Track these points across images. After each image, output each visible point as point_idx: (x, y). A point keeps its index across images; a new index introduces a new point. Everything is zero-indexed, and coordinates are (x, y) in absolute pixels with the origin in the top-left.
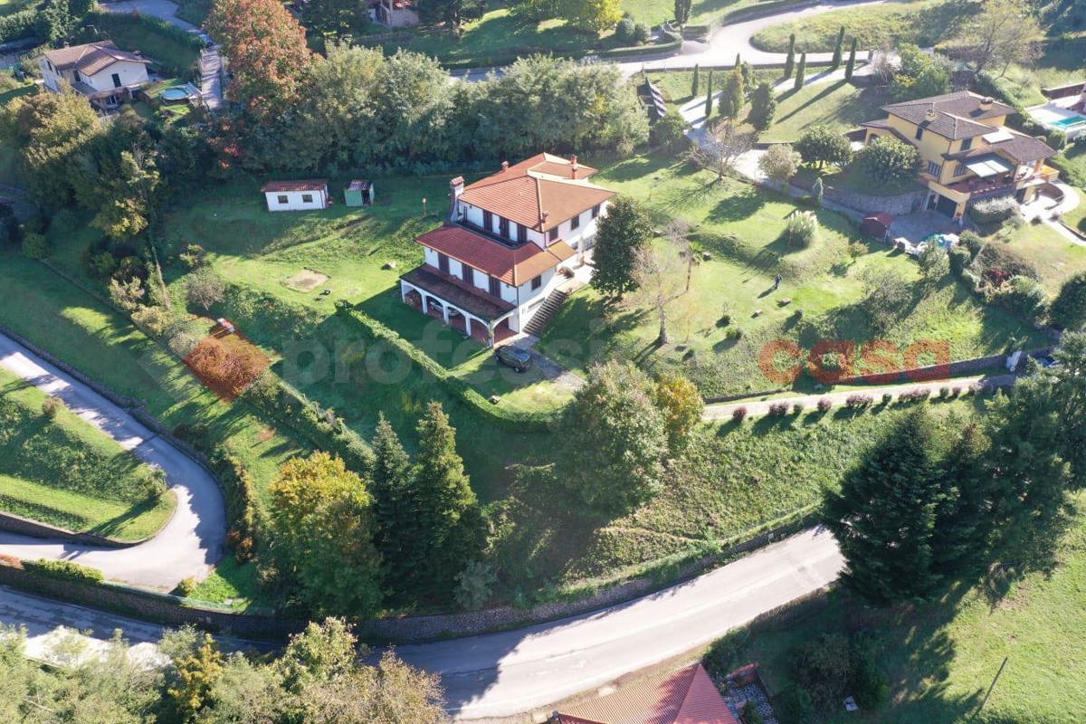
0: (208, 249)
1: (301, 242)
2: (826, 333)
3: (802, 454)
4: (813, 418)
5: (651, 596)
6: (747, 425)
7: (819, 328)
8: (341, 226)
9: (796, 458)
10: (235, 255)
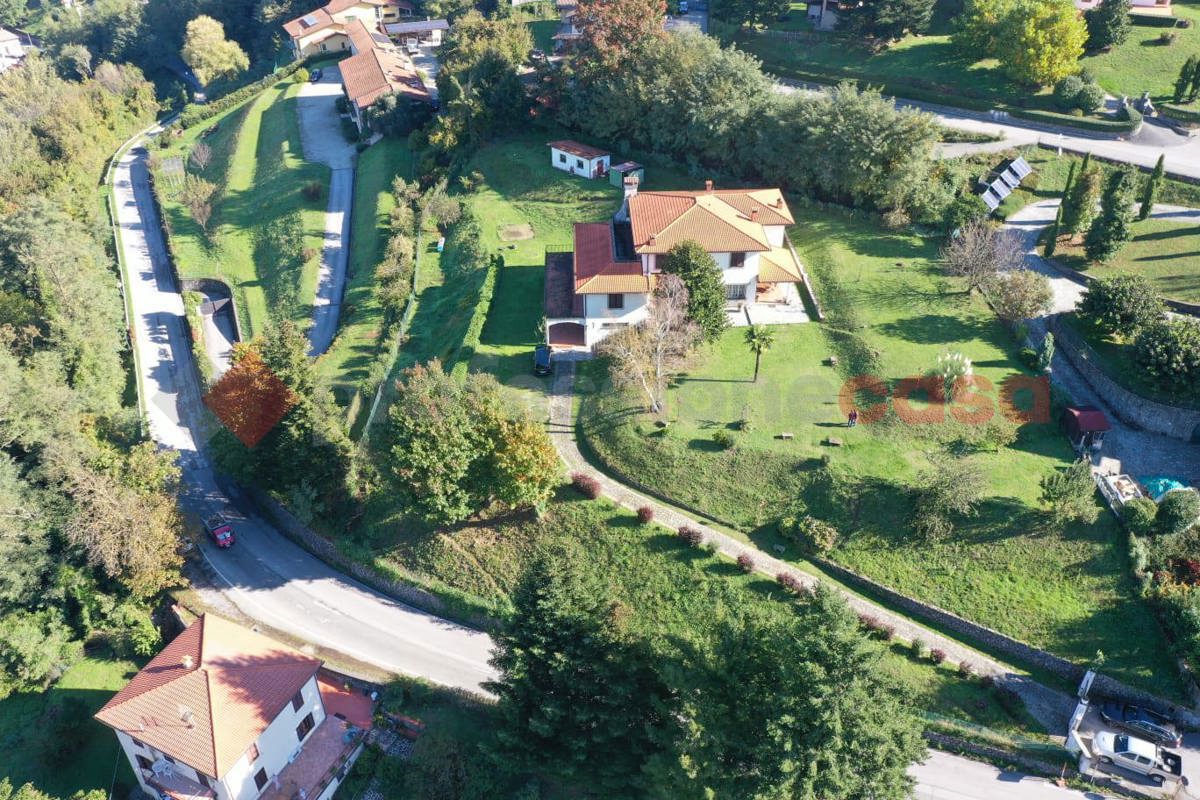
0: (487, 181)
1: (547, 201)
2: (840, 498)
3: (677, 597)
4: (724, 569)
5: (435, 618)
6: (647, 532)
7: (835, 488)
8: (585, 199)
9: (668, 595)
10: (501, 194)
